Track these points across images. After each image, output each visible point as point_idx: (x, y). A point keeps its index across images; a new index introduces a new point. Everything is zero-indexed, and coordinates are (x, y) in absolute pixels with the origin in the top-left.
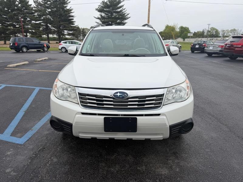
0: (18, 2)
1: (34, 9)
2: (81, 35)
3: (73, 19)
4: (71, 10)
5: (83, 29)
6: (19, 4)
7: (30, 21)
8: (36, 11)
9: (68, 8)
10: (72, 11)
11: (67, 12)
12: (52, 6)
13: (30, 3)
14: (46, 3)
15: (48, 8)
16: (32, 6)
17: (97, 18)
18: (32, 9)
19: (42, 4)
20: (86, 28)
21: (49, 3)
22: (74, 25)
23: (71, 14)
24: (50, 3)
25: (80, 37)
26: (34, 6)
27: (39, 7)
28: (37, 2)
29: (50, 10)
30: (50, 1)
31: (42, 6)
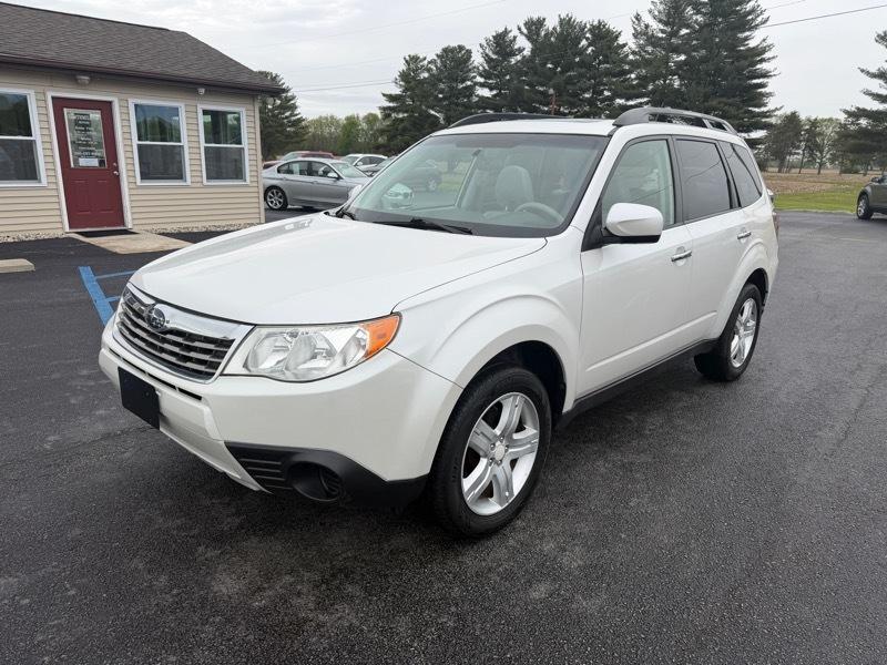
0: (587, 39)
1: (631, 57)
2: (798, 148)
3: (763, 86)
4: (764, 51)
5: (814, 123)
6: (589, 45)
7: (611, 99)
8: (634, 65)
9: (752, 44)
10: (766, 55)
11: (745, 58)
12: (694, 42)
13: (621, 41)
14: (674, 34)
15: (677, 50)
16: (626, 49)
17: (874, 76)
18: (624, 60)
19: (662, 39)
20: (830, 120)
21: (684, 31)
22: (764, 109)
23: (758, 66)
24: (688, 31)
25: (791, 154)
26: (634, 47)
27: (650, 49)
28: (645, 34)
29: (683, 57)
30: (688, 26)
31: (660, 46)
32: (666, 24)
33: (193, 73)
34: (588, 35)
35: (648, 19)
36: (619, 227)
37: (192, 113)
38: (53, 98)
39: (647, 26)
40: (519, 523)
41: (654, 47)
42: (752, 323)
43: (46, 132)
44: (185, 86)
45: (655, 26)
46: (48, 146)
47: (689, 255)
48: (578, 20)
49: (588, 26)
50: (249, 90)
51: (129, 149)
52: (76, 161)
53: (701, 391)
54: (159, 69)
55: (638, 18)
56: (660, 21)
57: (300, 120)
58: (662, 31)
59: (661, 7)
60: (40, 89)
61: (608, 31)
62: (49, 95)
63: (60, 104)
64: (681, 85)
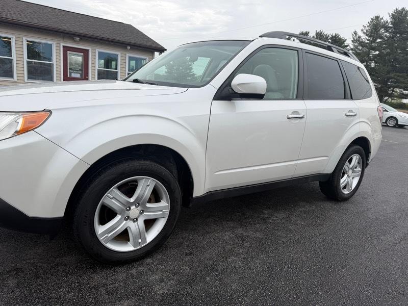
1: (351, 51)
12: (384, 46)
13: (346, 43)
14: (374, 41)
15: (374, 49)
16: (348, 47)
19: (367, 43)
21: (379, 40)
24: (381, 40)
26: (352, 47)
27: (360, 48)
28: (359, 41)
29: (377, 53)
30: (381, 38)
31: (366, 47)
32: (370, 36)
33: (126, 40)
34: (330, 40)
35: (360, 34)
36: (238, 87)
37: (124, 57)
38: (63, 46)
39: (359, 37)
40: (149, 260)
41: (363, 47)
42: (359, 169)
43: (58, 60)
44: (122, 45)
45: (364, 37)
46: (59, 67)
47: (302, 117)
48: (325, 33)
49: (330, 36)
50: (150, 48)
51: (93, 71)
52: (70, 75)
53: (320, 204)
54: (110, 37)
55: (355, 33)
56: (367, 35)
57: (194, 74)
58: (368, 40)
59: (368, 29)
60: (58, 42)
61: (340, 39)
62: (62, 45)
63: (66, 49)
64: (375, 66)
